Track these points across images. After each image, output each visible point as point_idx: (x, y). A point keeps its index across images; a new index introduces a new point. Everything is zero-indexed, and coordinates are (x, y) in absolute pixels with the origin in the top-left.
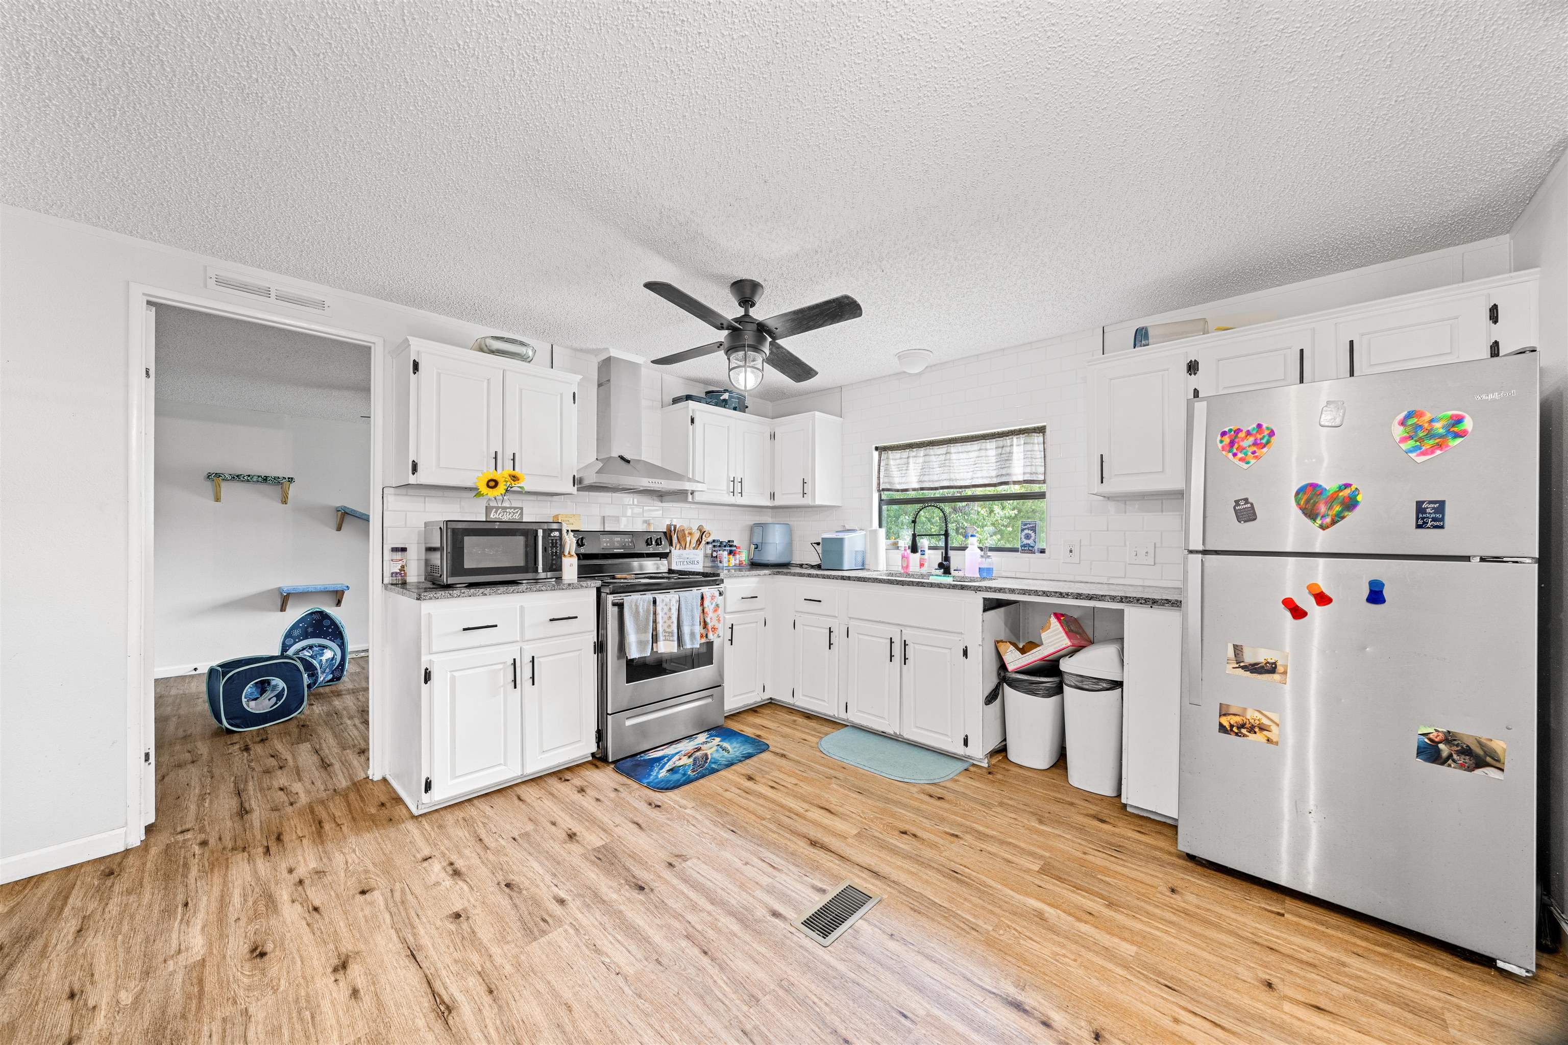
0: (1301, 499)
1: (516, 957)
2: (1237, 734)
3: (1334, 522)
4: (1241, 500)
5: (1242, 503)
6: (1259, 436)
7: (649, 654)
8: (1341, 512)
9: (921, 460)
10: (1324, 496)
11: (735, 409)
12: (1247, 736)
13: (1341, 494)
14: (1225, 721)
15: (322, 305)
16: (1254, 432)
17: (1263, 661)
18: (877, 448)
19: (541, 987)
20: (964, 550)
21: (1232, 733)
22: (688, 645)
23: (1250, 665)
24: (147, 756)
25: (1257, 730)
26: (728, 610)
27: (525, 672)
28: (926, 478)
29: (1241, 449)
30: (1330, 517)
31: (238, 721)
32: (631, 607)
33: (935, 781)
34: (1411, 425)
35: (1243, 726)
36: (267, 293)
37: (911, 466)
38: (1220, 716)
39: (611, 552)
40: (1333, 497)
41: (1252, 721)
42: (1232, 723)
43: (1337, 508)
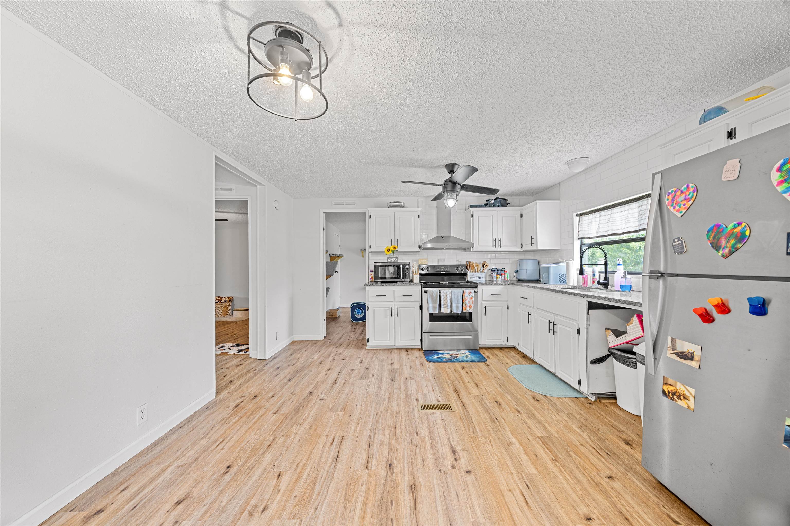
0: (710, 236)
1: (354, 381)
2: (671, 399)
3: (731, 253)
4: (676, 239)
5: (676, 240)
6: (687, 193)
7: (437, 312)
8: (735, 244)
9: (598, 219)
10: (724, 233)
11: (498, 206)
12: (677, 401)
13: (735, 231)
14: (666, 388)
15: (353, 203)
16: (685, 191)
17: (686, 351)
18: (577, 215)
19: (352, 387)
20: (614, 273)
21: (669, 397)
22: (454, 311)
23: (680, 352)
24: (324, 320)
25: (682, 398)
26: (484, 299)
27: (394, 312)
28: (600, 230)
29: (678, 203)
30: (728, 248)
31: (354, 319)
32: (430, 294)
33: (546, 395)
34: (785, 170)
35: (674, 394)
36: (342, 204)
37: (593, 223)
38: (663, 384)
39: (439, 273)
40: (730, 234)
41: (680, 391)
42: (669, 390)
43: (733, 242)
